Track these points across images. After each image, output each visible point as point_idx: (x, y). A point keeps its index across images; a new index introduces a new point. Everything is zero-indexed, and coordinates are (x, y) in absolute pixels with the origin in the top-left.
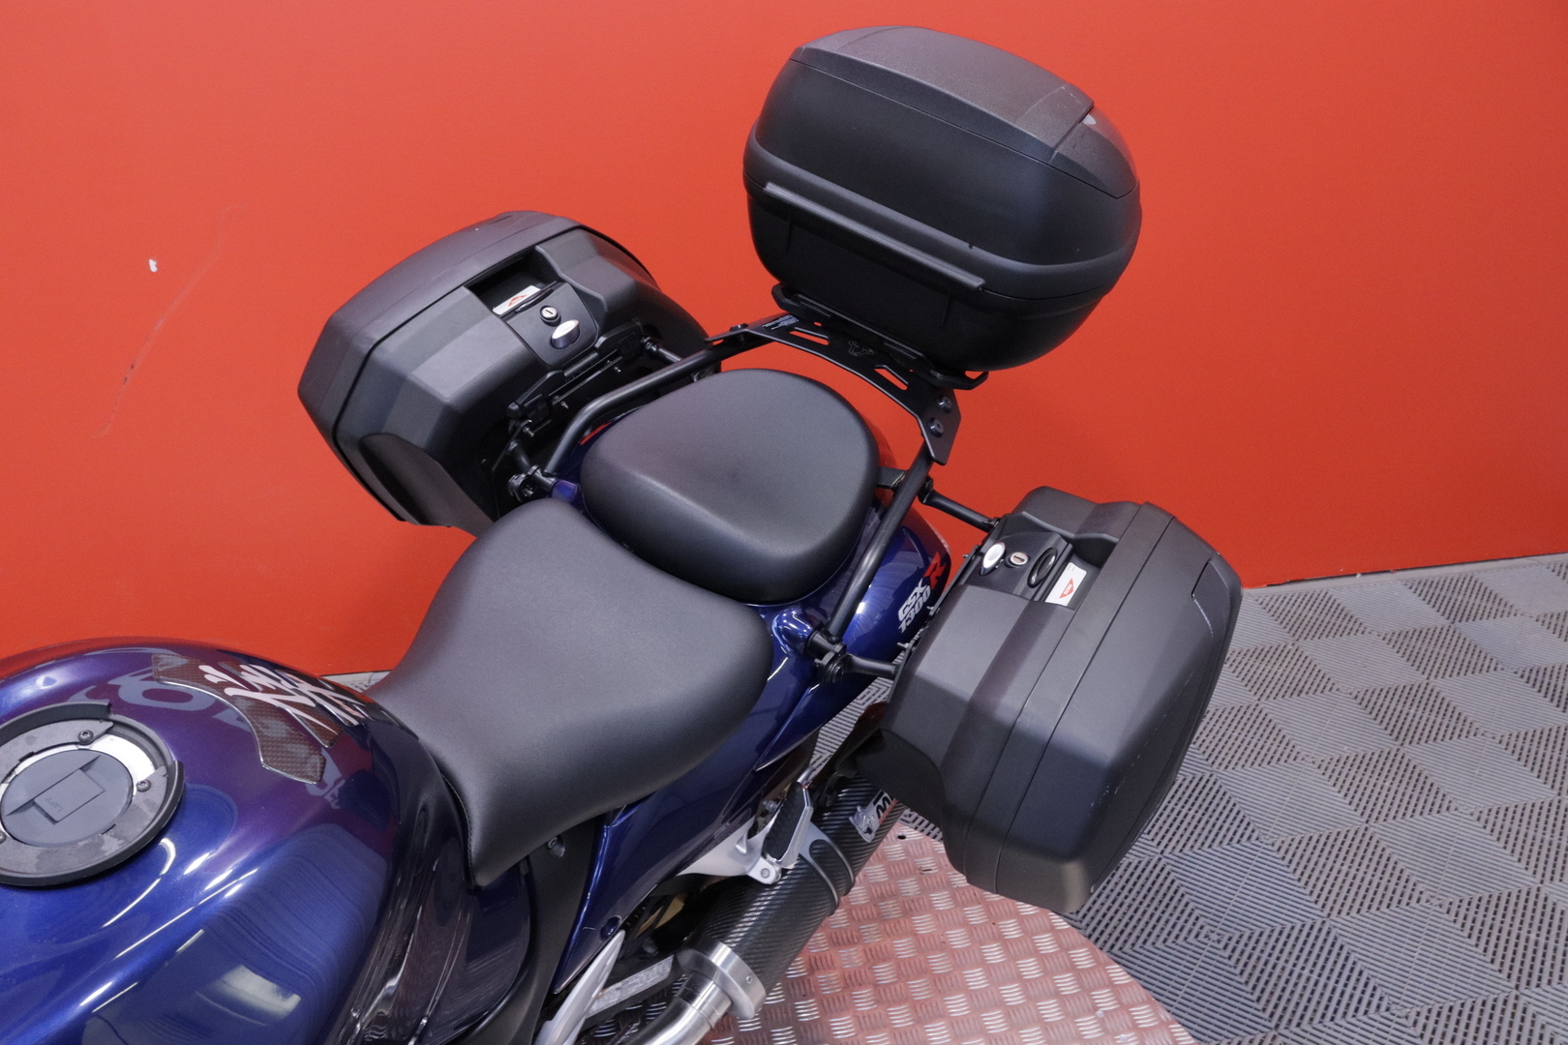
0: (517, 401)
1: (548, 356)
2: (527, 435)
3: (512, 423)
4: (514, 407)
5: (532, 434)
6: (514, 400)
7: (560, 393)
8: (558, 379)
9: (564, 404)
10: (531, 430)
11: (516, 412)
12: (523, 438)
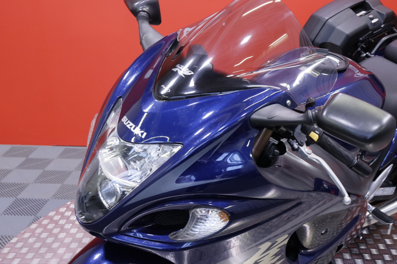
0: (362, 37)
1: (371, 27)
2: (363, 47)
3: (359, 44)
4: (361, 39)
5: (365, 47)
6: (361, 37)
7: (371, 38)
8: (372, 34)
9: (373, 41)
10: (365, 45)
11: (362, 40)
12: (362, 48)
